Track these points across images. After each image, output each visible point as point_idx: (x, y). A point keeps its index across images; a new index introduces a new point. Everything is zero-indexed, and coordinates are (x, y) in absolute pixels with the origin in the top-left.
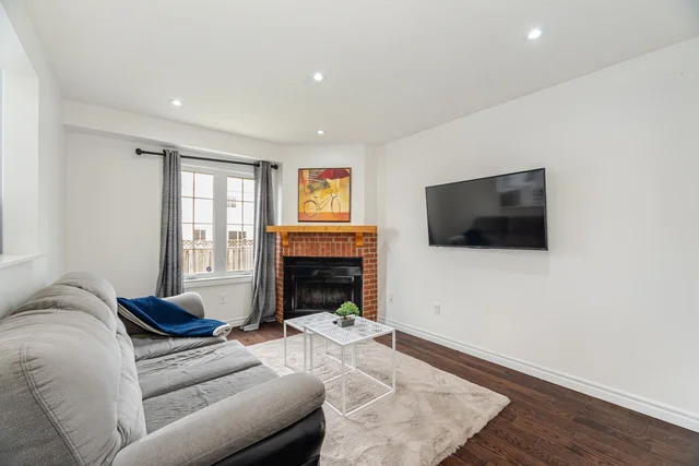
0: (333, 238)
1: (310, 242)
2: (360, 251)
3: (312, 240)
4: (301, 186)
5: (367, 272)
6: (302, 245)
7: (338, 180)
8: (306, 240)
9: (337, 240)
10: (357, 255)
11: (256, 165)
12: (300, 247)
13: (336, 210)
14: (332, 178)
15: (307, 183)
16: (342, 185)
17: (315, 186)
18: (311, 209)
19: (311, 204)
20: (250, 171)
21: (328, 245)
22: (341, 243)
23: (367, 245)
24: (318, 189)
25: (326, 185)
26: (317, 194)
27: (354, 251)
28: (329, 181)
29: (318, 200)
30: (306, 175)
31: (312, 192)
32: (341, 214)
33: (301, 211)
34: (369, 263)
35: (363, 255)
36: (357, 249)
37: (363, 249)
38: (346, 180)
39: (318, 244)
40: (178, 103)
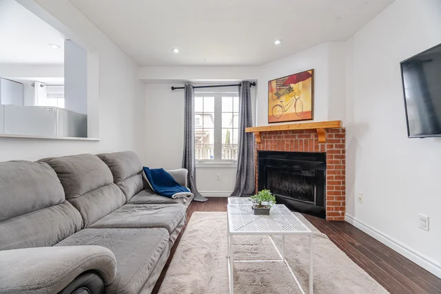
0: (297, 135)
1: (277, 139)
2: (323, 147)
3: (279, 137)
4: (270, 94)
5: (330, 167)
6: (271, 142)
7: (301, 83)
8: (275, 137)
9: (300, 136)
10: (319, 151)
11: (240, 85)
12: (269, 143)
13: (299, 110)
14: (295, 83)
15: (275, 91)
16: (304, 87)
17: (281, 92)
18: (278, 112)
19: (278, 108)
20: (236, 90)
21: (292, 141)
22: (303, 139)
23: (332, 141)
24: (283, 94)
25: (290, 90)
26: (283, 98)
27: (317, 147)
28: (292, 85)
29: (284, 104)
30: (274, 84)
31: (278, 98)
32: (303, 113)
33: (271, 114)
34: (334, 159)
35: (326, 151)
36: (320, 144)
37: (326, 144)
38: (309, 81)
39: (283, 141)
40: (176, 51)
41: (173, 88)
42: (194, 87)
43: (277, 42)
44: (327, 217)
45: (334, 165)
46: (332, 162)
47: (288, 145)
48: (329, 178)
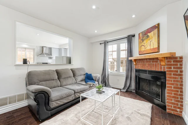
0: (151, 61)
1: (143, 63)
2: (164, 68)
3: (143, 62)
4: (139, 40)
5: (169, 80)
6: (140, 64)
7: (152, 32)
9: (153, 62)
10: (162, 70)
12: (139, 65)
13: (152, 47)
15: (141, 38)
16: (154, 34)
17: (144, 39)
18: (143, 49)
19: (143, 47)
21: (149, 64)
22: (154, 63)
25: (148, 36)
26: (145, 42)
27: (161, 68)
28: (149, 34)
29: (145, 44)
30: (141, 35)
31: (143, 41)
32: (154, 49)
33: (140, 50)
34: (172, 76)
35: (166, 71)
36: (162, 67)
37: (166, 66)
38: (156, 30)
39: (145, 64)
40: (96, 31)
41: (100, 44)
42: (108, 42)
43: (134, 16)
44: (167, 110)
45: (173, 80)
46: (171, 78)
47: (147, 66)
48: (168, 87)
